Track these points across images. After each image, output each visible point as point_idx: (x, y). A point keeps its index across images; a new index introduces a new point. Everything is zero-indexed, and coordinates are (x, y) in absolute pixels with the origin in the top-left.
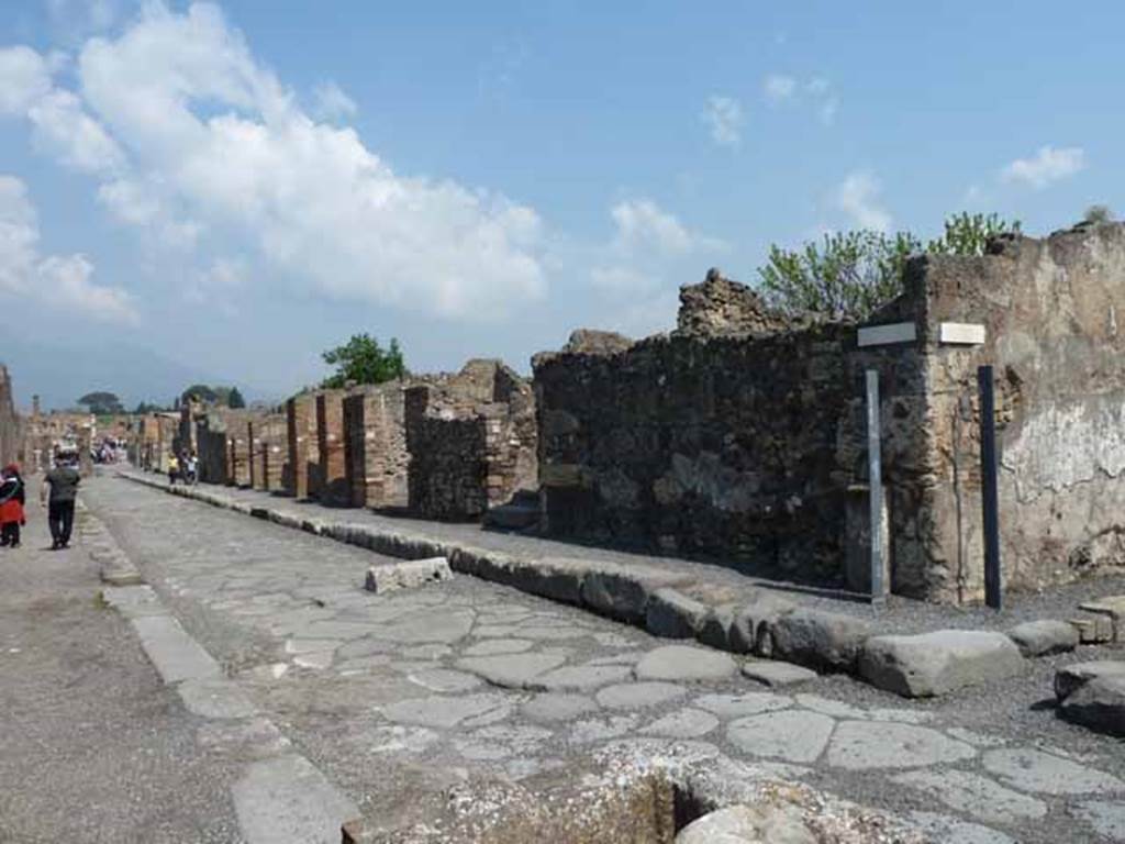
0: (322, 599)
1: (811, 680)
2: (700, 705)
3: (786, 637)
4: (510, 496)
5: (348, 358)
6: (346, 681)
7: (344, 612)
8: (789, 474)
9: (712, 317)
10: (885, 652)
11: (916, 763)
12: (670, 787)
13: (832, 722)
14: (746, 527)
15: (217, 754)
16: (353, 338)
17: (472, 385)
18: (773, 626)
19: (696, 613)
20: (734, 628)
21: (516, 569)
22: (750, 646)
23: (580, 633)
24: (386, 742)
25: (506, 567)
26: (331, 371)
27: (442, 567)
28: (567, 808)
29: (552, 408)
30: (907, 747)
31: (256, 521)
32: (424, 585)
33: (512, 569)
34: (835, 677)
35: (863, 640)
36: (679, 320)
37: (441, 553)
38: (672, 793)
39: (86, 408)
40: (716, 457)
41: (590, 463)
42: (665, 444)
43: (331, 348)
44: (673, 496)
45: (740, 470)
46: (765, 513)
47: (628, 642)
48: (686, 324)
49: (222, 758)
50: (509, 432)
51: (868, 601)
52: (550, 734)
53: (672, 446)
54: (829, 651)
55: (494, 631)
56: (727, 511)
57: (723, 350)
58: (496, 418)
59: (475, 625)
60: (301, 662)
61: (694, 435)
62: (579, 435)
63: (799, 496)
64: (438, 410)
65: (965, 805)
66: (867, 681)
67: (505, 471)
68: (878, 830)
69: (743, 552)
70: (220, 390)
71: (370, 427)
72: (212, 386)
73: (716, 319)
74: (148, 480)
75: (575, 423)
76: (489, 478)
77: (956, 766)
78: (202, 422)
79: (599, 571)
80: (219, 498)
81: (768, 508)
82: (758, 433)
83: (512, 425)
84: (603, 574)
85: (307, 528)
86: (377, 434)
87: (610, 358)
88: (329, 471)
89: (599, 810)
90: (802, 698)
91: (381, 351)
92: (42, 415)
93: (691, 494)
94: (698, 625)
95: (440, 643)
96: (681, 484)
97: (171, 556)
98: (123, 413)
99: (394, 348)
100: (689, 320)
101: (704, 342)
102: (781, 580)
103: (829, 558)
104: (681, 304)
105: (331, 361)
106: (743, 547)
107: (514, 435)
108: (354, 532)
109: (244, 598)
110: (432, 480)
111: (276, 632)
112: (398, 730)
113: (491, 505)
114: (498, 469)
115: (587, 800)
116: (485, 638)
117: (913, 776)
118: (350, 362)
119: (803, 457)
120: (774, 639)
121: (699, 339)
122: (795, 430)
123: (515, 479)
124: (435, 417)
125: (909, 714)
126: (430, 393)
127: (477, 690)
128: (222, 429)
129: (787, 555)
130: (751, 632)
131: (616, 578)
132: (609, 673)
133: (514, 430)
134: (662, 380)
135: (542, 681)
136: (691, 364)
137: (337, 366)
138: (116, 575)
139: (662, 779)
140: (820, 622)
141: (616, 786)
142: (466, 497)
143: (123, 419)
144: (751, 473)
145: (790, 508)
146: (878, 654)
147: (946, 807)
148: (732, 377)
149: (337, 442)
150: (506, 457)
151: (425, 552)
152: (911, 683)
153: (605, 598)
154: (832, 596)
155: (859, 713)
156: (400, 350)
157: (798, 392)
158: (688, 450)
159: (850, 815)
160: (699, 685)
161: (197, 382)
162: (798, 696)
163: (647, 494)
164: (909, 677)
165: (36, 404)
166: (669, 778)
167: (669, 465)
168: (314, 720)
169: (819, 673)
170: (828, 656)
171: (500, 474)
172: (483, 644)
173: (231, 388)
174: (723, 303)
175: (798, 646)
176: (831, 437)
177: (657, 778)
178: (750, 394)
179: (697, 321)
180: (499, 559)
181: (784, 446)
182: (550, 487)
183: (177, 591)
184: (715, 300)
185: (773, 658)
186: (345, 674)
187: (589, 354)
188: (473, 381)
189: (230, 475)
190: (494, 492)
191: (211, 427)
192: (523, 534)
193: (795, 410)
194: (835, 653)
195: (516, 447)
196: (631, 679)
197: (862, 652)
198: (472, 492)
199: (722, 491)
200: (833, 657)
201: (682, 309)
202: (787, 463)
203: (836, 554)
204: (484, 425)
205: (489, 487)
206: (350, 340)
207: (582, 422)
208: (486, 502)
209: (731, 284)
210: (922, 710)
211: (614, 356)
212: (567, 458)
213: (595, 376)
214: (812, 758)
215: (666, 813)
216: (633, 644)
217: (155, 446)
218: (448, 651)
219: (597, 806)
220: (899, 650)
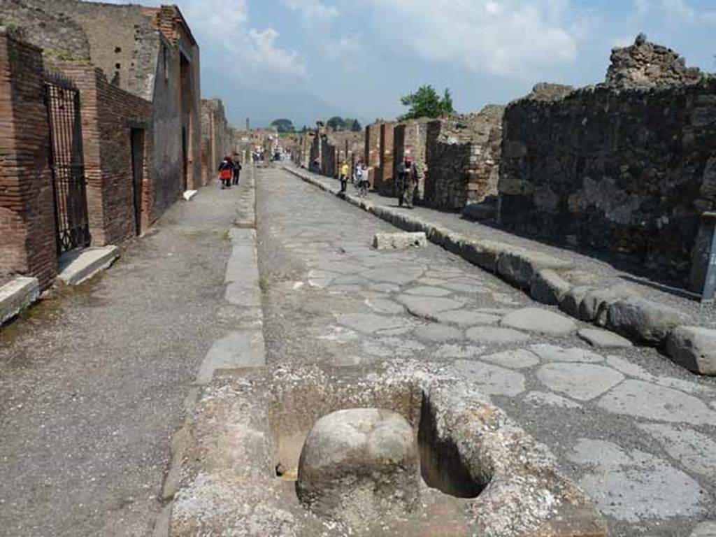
0: (345, 248)
1: (626, 348)
2: (535, 350)
3: (617, 315)
4: (483, 198)
5: (417, 102)
6: (330, 297)
7: (352, 258)
8: (663, 198)
9: (634, 74)
10: (686, 338)
11: (665, 419)
12: (420, 392)
13: (623, 378)
14: (627, 236)
15: (221, 323)
16: (421, 89)
17: (486, 123)
18: (610, 306)
19: (561, 290)
20: (583, 304)
21: (463, 245)
22: (592, 317)
23: (484, 290)
24: (328, 334)
25: (458, 243)
26: (406, 110)
27: (421, 238)
28: (345, 390)
29: (511, 139)
30: (667, 407)
31: (339, 200)
32: (408, 248)
33: (461, 244)
34: (644, 349)
35: (673, 326)
36: (607, 76)
37: (425, 230)
38: (421, 395)
39: (275, 128)
40: (612, 181)
41: (530, 180)
42: (579, 170)
43: (406, 95)
44: (581, 208)
45: (629, 193)
46: (641, 226)
47: (514, 301)
48: (612, 78)
49: (222, 325)
50: (487, 155)
51: (699, 300)
52: (423, 348)
53: (585, 171)
54: (643, 330)
55: (431, 282)
56: (615, 222)
57: (630, 99)
58: (479, 144)
59: (424, 275)
60: (311, 283)
61: (600, 164)
62: (525, 159)
63: (667, 216)
64: (447, 137)
65: (681, 456)
66: (669, 356)
67: (480, 180)
68: (524, 451)
69: (620, 252)
70: (348, 120)
71: (408, 146)
72: (344, 118)
73: (638, 75)
74: (295, 172)
75: (524, 150)
76: (470, 184)
77: (696, 429)
78: (324, 139)
79: (509, 252)
80: (324, 185)
81: (643, 223)
82: (646, 166)
83: (489, 150)
84: (511, 255)
85: (363, 207)
86: (412, 151)
87: (552, 104)
88: (385, 174)
89: (369, 395)
90: (612, 359)
91: (438, 97)
92: (251, 130)
93: (592, 207)
94: (561, 297)
95: (395, 284)
96: (587, 200)
97: (281, 215)
98: (295, 132)
99: (447, 96)
100: (614, 76)
101: (618, 92)
102: (640, 276)
103: (682, 265)
104: (611, 63)
105: (406, 103)
106: (621, 249)
107: (489, 157)
108: (384, 212)
109: (305, 243)
110: (437, 184)
111: (309, 264)
112: (339, 329)
113: (469, 203)
114: (476, 179)
115: (360, 388)
116: (425, 285)
117: (653, 427)
118: (418, 104)
119: (676, 186)
120: (609, 316)
121: (615, 90)
122: (673, 165)
123: (487, 188)
124: (443, 142)
125: (689, 385)
126: (442, 125)
127: (399, 314)
128: (333, 144)
129: (651, 258)
130: (594, 308)
131: (518, 258)
132: (485, 318)
133: (491, 153)
134: (585, 121)
135: (436, 316)
136: (606, 110)
137: (410, 107)
138: (242, 222)
139: (416, 386)
140: (644, 308)
141: (384, 384)
142: (455, 196)
143: (293, 135)
144: (636, 196)
145: (660, 225)
146: (681, 338)
147: (666, 453)
148: (634, 121)
149: (390, 155)
150: (483, 171)
151: (417, 228)
152: (699, 364)
153: (509, 271)
154: (672, 292)
155: (649, 376)
156: (451, 97)
157: (681, 135)
158: (595, 175)
159: (512, 438)
160: (543, 336)
161: (336, 115)
162: (609, 357)
163: (563, 204)
164: (699, 359)
165: (248, 124)
166: (421, 386)
167: (581, 186)
168: (298, 315)
169: (634, 345)
170: (643, 333)
171: (477, 182)
172: (422, 288)
173: (354, 119)
174: (645, 62)
175: (624, 322)
176: (699, 172)
177: (414, 385)
178: (645, 134)
179: (620, 77)
180: (455, 237)
181: (664, 177)
182: (503, 193)
183: (273, 234)
184: (638, 60)
185: (605, 327)
186: (330, 293)
187: (540, 100)
188: (487, 120)
189: (336, 172)
190: (471, 194)
191: (328, 142)
192: (483, 224)
193: (677, 149)
194: (648, 332)
195: (491, 165)
196: (496, 324)
197: (670, 334)
198: (459, 193)
199: (613, 207)
200: (648, 335)
201: (611, 66)
202: (664, 190)
203: (686, 262)
204: (470, 149)
205: (469, 191)
206: (417, 90)
207: (529, 150)
208: (466, 200)
209: (655, 47)
210: (702, 384)
211: (555, 102)
212: (516, 175)
213: (542, 117)
214: (587, 398)
215: (416, 407)
216: (516, 303)
217: (303, 152)
218: (397, 289)
219: (367, 393)
220: (697, 338)
